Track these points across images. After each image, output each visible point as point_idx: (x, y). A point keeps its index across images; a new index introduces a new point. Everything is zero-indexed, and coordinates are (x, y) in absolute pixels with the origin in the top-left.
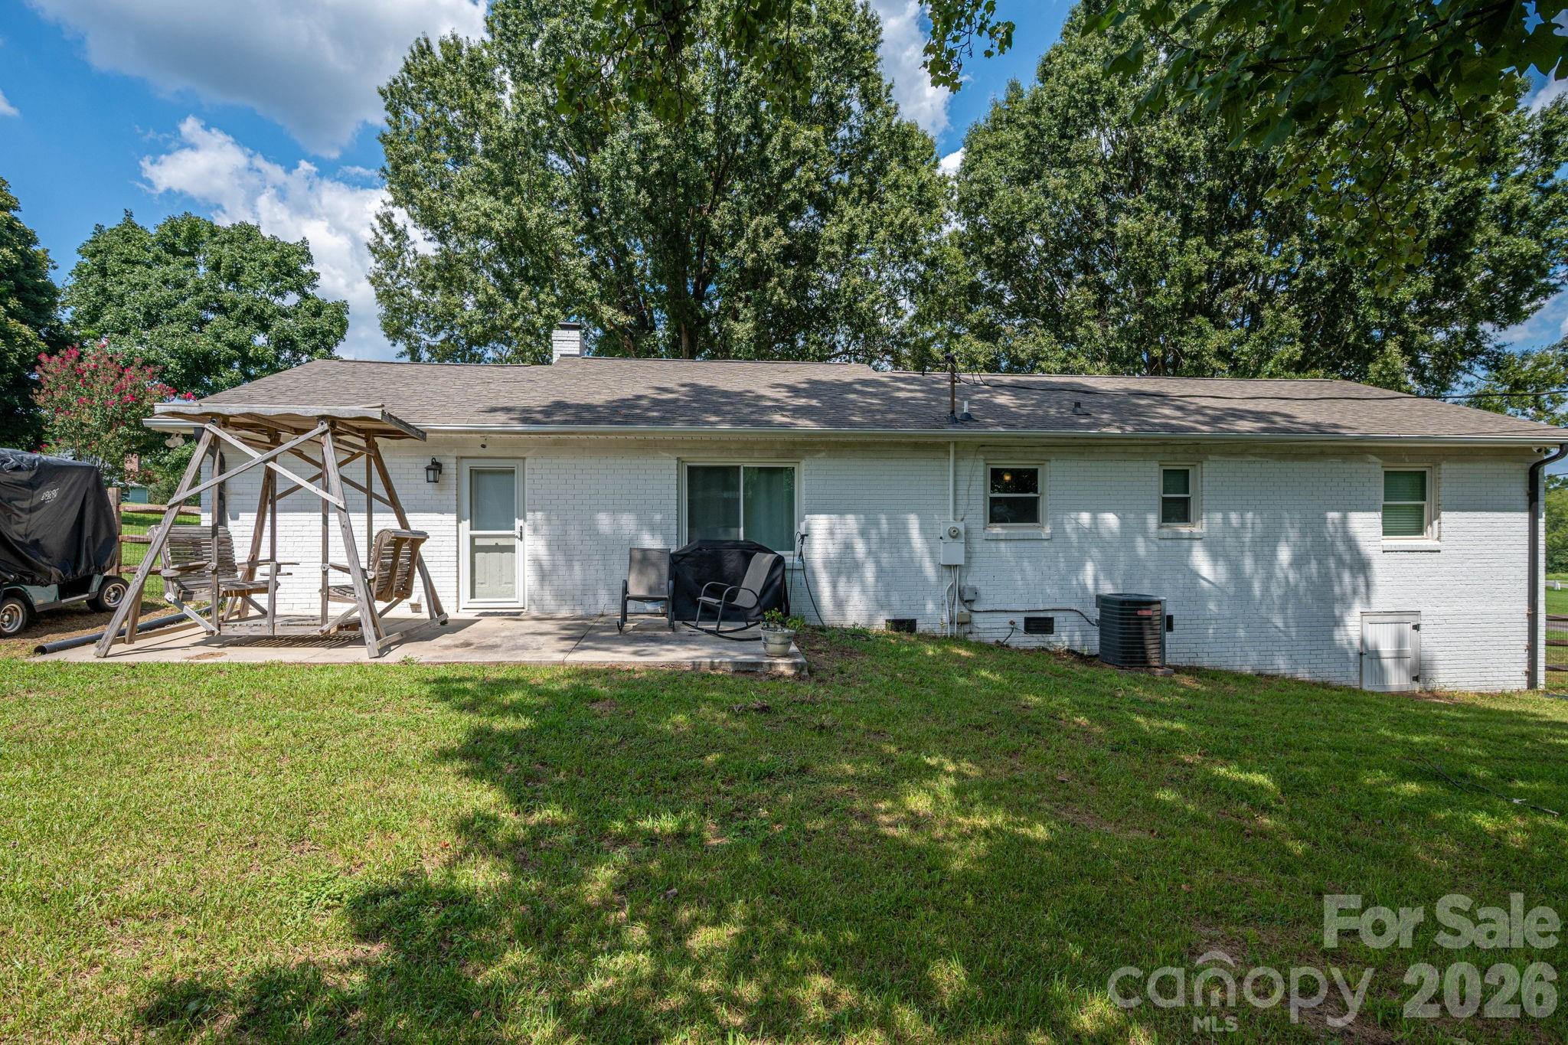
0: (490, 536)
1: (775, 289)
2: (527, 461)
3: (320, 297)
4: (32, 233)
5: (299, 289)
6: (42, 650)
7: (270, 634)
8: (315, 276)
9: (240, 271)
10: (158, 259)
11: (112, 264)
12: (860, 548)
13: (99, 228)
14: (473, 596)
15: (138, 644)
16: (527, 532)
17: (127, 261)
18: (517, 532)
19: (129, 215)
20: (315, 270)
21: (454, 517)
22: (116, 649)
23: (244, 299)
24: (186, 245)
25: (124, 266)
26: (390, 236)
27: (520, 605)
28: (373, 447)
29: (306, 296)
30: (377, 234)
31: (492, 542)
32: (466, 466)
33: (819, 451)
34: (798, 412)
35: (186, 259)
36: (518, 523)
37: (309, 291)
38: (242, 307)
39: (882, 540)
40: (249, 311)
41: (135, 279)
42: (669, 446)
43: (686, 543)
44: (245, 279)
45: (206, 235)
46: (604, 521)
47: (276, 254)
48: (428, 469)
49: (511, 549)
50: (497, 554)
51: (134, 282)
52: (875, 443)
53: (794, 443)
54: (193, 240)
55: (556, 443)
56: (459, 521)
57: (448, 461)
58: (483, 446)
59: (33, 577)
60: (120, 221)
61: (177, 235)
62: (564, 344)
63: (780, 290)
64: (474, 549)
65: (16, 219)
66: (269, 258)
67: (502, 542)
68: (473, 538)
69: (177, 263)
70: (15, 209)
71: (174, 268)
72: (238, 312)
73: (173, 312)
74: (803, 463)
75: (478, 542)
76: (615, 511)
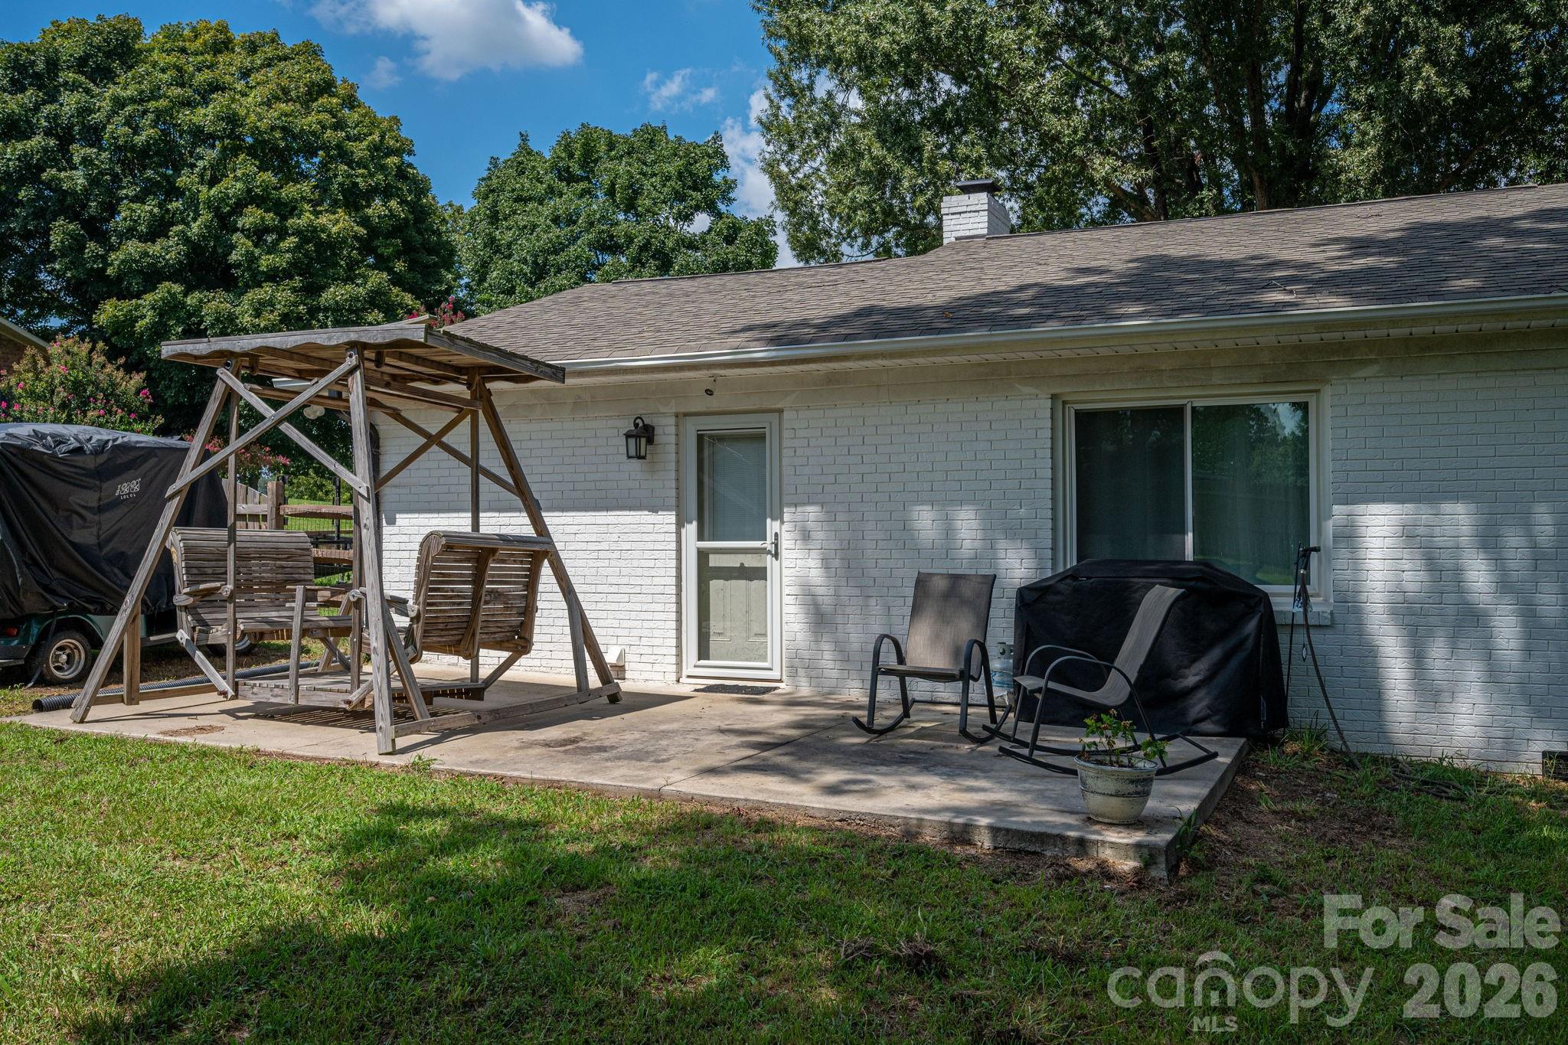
0: (729, 551)
1: (1418, 69)
2: (786, 415)
3: (739, 215)
4: (425, 180)
5: (711, 207)
6: (39, 707)
7: (291, 702)
8: (730, 185)
9: (637, 193)
10: (551, 191)
11: (505, 206)
12: (1479, 575)
13: (494, 161)
14: (703, 653)
15: (145, 706)
16: (786, 543)
17: (519, 199)
18: (768, 544)
19: (524, 138)
20: (730, 177)
21: (671, 518)
22: (96, 712)
23: (641, 231)
24: (582, 167)
25: (516, 206)
26: (788, 101)
27: (775, 674)
28: (483, 398)
29: (719, 215)
30: (771, 101)
31: (733, 561)
32: (691, 428)
33: (1363, 363)
34: (1333, 282)
35: (583, 185)
36: (772, 526)
37: (722, 207)
38: (639, 241)
39: (1538, 558)
40: (645, 247)
41: (522, 220)
42: (1032, 373)
43: (1072, 562)
44: (644, 202)
45: (603, 148)
46: (925, 520)
47: (679, 163)
48: (628, 436)
49: (760, 574)
50: (742, 583)
51: (522, 224)
52: (1505, 336)
53: (1301, 349)
54: (589, 158)
55: (831, 379)
56: (680, 524)
57: (663, 421)
58: (709, 392)
59: (103, 605)
60: (515, 148)
61: (571, 156)
62: (962, 219)
63: (1428, 70)
64: (706, 573)
65: (410, 165)
66: (671, 168)
67: (750, 561)
68: (703, 555)
69: (569, 192)
70: (410, 153)
71: (567, 200)
72: (633, 250)
73: (561, 258)
74: (1327, 392)
75: (714, 561)
76: (945, 501)
